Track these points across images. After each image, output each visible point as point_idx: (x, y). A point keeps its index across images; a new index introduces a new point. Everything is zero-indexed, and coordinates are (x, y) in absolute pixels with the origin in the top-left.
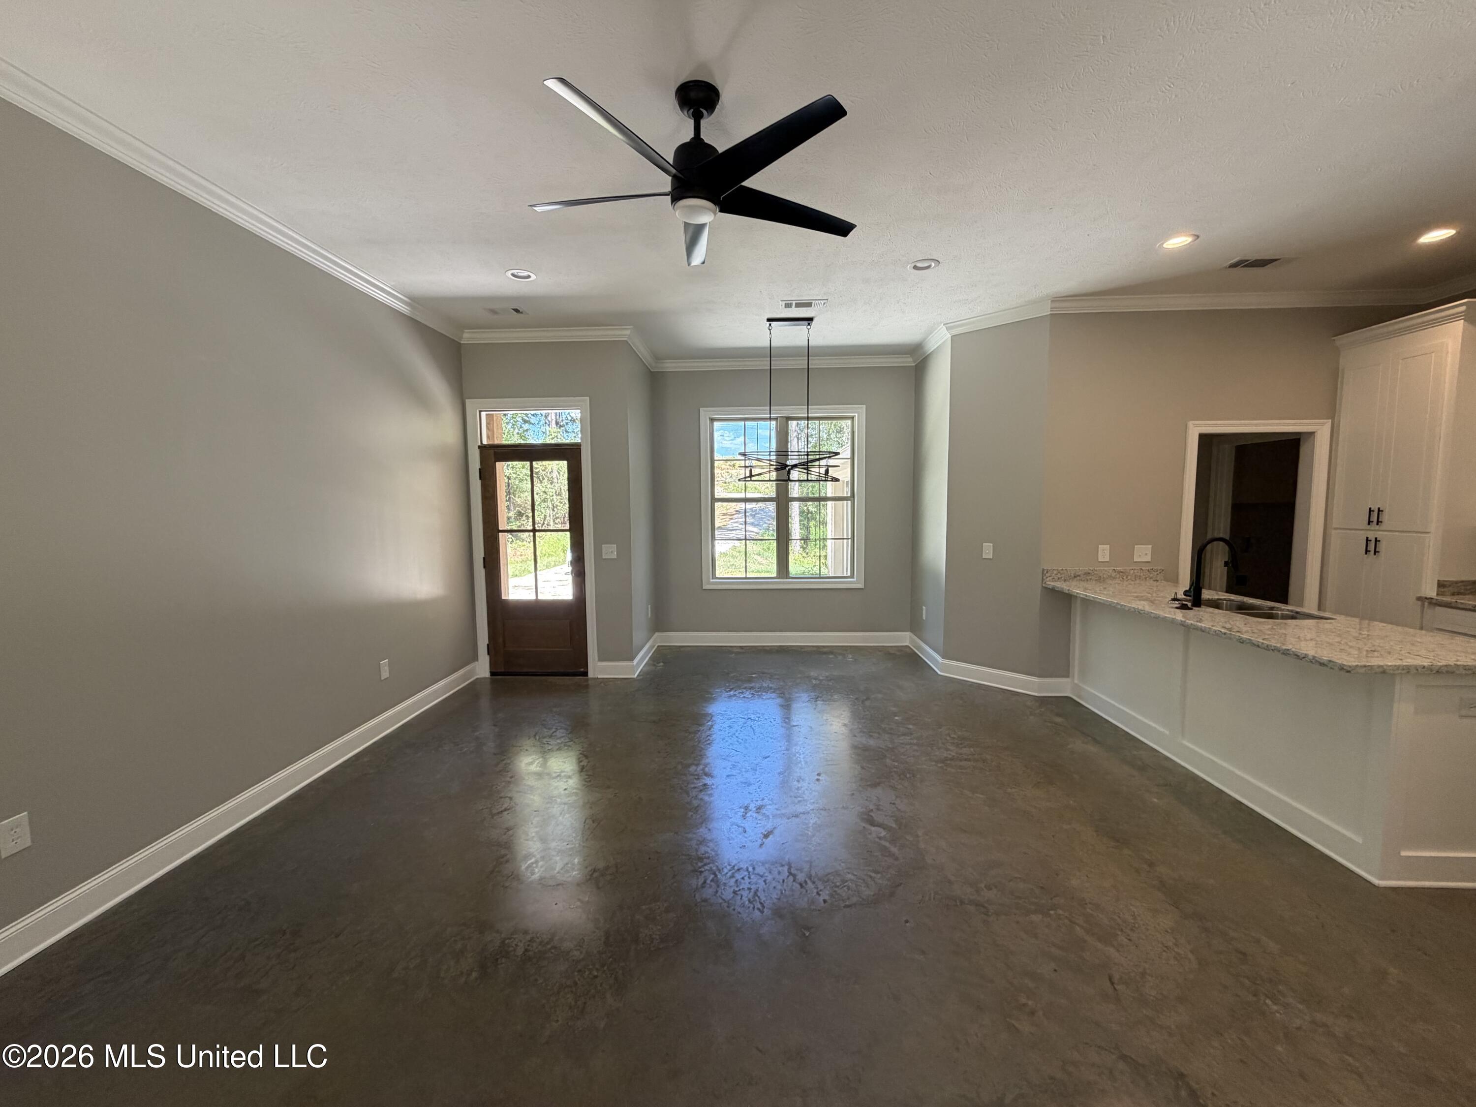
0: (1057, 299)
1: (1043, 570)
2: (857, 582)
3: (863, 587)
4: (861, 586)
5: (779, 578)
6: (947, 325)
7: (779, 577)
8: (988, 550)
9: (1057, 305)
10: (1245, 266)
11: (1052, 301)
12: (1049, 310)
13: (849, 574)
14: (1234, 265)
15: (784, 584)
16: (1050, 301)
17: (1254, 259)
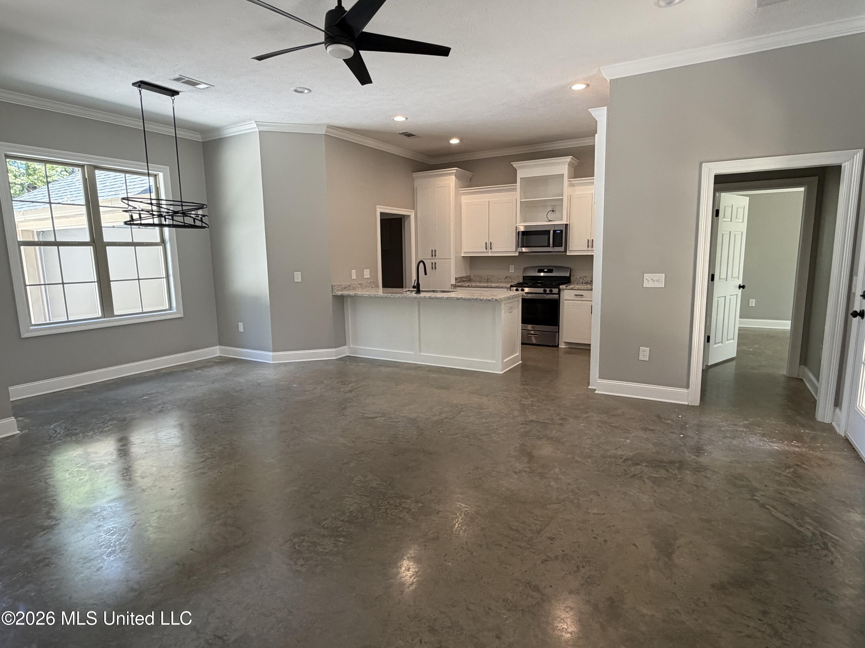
0: (330, 127)
1: (332, 285)
2: (176, 312)
3: (183, 316)
4: (180, 315)
5: (104, 318)
6: (257, 123)
7: (104, 316)
8: (298, 277)
9: (330, 130)
10: (405, 135)
11: (327, 127)
12: (325, 131)
13: (168, 307)
14: (402, 133)
15: (108, 322)
16: (326, 127)
17: (410, 133)
